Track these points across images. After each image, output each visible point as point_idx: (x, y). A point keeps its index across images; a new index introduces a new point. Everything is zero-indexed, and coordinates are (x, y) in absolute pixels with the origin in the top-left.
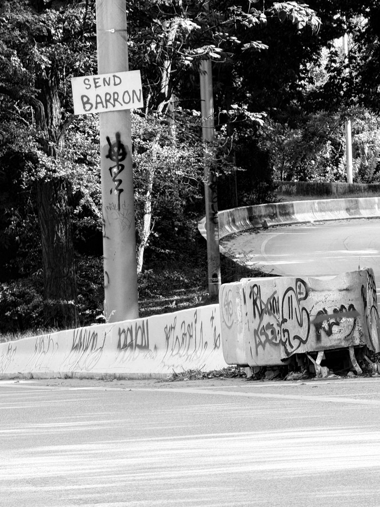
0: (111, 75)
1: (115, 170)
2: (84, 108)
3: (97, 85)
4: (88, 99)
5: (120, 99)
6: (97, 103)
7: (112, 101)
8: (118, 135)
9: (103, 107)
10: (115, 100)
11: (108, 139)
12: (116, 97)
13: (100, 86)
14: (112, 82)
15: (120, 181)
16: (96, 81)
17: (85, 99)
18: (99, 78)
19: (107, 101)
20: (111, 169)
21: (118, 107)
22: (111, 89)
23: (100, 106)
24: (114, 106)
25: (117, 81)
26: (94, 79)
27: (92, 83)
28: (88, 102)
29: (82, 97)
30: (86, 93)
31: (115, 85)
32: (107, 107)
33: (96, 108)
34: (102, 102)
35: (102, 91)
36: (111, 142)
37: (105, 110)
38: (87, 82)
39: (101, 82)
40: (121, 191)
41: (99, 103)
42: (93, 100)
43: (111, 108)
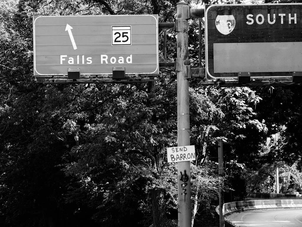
0: (183, 147)
1: (184, 185)
2: (172, 160)
3: (177, 151)
4: (174, 156)
5: (186, 157)
6: (177, 158)
7: (183, 157)
8: (185, 171)
9: (179, 160)
11: (181, 173)
12: (185, 156)
13: (178, 151)
14: (183, 150)
15: (186, 190)
16: (177, 149)
17: (172, 156)
19: (181, 157)
20: (182, 185)
21: (185, 160)
22: (183, 153)
23: (178, 159)
24: (184, 159)
25: (185, 149)
26: (176, 148)
27: (175, 150)
28: (173, 158)
30: (174, 154)
31: (184, 151)
32: (181, 160)
33: (177, 160)
34: (179, 158)
35: (179, 153)
36: (182, 174)
37: (180, 161)
38: (173, 149)
39: (179, 150)
40: (186, 194)
41: (178, 158)
42: (175, 157)
43: (182, 160)
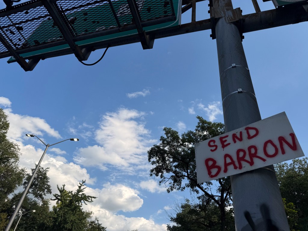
0: (242, 129)
2: (210, 173)
3: (225, 143)
4: (215, 162)
5: (261, 153)
6: (226, 165)
7: (247, 158)
8: (265, 210)
9: (236, 168)
10: (252, 156)
11: (247, 215)
12: (253, 151)
13: (229, 144)
14: (245, 135)
16: (224, 140)
17: (210, 163)
18: (227, 136)
19: (240, 159)
21: (258, 164)
22: (245, 144)
23: (231, 168)
24: (252, 163)
25: (252, 132)
26: (221, 139)
27: (218, 143)
28: (214, 165)
29: (207, 161)
30: (214, 155)
31: (250, 137)
32: (241, 167)
33: (226, 171)
34: (233, 162)
35: (232, 149)
36: (254, 220)
37: (238, 171)
38: (212, 144)
39: (229, 140)
41: (229, 164)
42: (220, 162)
43: (247, 167)
